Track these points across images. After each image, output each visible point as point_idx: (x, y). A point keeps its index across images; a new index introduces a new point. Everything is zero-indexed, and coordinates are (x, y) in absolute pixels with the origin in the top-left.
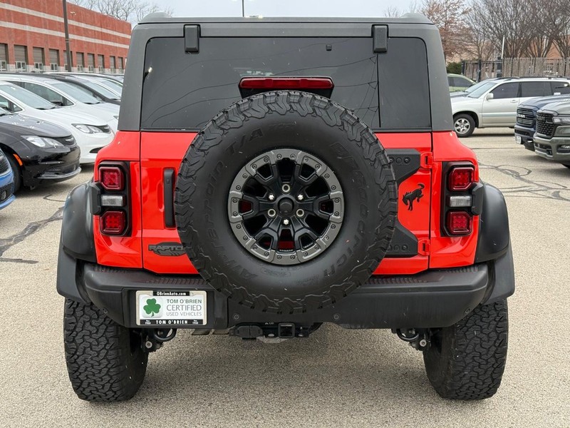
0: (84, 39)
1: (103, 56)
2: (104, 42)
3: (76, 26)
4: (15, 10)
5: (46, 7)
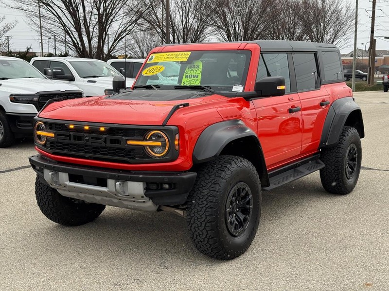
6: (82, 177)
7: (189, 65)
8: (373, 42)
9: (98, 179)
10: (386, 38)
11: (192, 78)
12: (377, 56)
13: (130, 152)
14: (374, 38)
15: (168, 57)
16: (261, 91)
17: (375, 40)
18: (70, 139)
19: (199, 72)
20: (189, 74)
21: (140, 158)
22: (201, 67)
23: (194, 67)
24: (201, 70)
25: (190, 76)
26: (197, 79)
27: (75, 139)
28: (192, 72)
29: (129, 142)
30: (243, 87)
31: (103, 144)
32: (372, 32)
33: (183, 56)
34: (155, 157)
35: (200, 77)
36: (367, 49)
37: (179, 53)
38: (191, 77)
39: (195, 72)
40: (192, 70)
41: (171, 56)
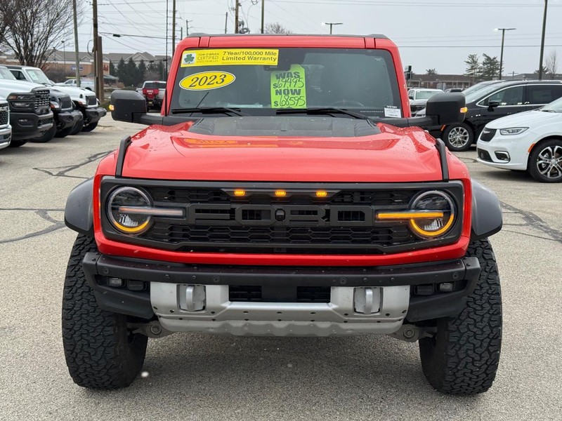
6: (258, 288)
7: (279, 73)
8: (98, 41)
9: (300, 289)
10: (115, 35)
11: (290, 95)
12: (80, 60)
13: (378, 233)
14: (99, 35)
15: (230, 56)
16: (439, 116)
17: (100, 38)
18: (232, 218)
19: (301, 85)
20: (283, 89)
21: (402, 242)
22: (302, 75)
23: (289, 75)
24: (303, 80)
25: (286, 92)
26: (299, 96)
27: (244, 217)
28: (288, 84)
29: (381, 215)
30: (399, 110)
31: (323, 223)
32: (96, 26)
33: (264, 56)
34: (427, 237)
35: (303, 93)
36: (91, 51)
37: (252, 50)
38: (288, 93)
39: (293, 84)
40: (286, 81)
41: (238, 56)
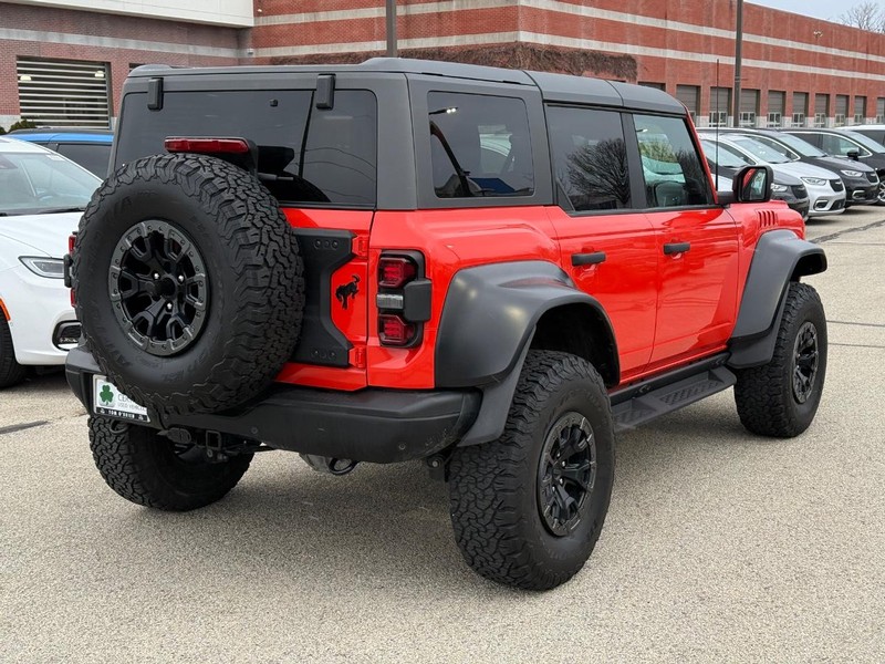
0: (833, 72)
1: (865, 98)
2: (870, 77)
3: (821, 54)
4: (719, 35)
5: (772, 27)
